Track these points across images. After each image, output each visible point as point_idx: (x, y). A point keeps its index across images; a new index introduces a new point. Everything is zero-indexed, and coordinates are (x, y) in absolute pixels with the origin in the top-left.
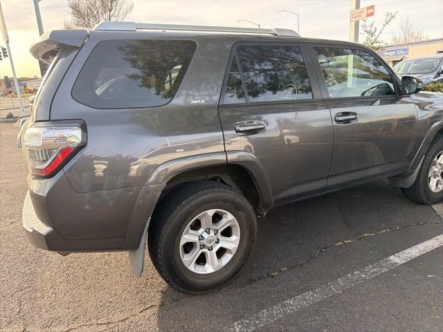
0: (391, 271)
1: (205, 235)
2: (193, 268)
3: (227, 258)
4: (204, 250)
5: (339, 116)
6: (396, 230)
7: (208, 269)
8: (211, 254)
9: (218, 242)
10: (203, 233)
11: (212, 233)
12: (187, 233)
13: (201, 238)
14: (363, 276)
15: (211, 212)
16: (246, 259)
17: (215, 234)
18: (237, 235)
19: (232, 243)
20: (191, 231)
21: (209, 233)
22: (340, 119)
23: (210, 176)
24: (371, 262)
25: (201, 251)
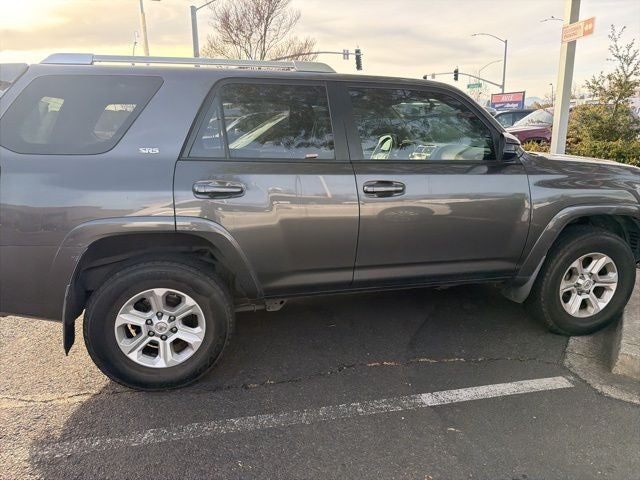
1: (156, 320)
2: (135, 356)
3: (187, 355)
4: (154, 338)
5: (369, 186)
7: (159, 363)
8: (165, 345)
9: (174, 330)
10: (153, 316)
11: (165, 319)
12: (126, 312)
13: (149, 322)
15: (160, 292)
16: (213, 360)
17: (170, 320)
18: (202, 328)
19: (195, 336)
20: (134, 311)
21: (160, 317)
22: (370, 189)
25: (150, 339)
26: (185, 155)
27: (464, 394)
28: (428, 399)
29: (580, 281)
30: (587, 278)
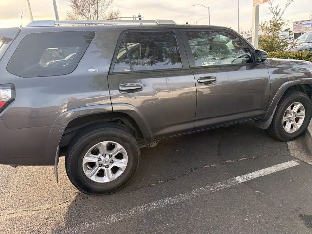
0: (232, 187)
1: (102, 158)
2: (93, 178)
3: (119, 173)
4: (102, 168)
5: (201, 80)
6: (252, 159)
7: (106, 180)
8: (108, 170)
9: (112, 162)
10: (101, 156)
11: (107, 157)
12: (88, 156)
13: (99, 160)
14: (211, 189)
15: (105, 143)
16: (132, 174)
17: (110, 157)
18: (126, 159)
19: (123, 164)
20: (91, 155)
21: (105, 156)
22: (201, 81)
23: (114, 119)
24: (222, 180)
25: (100, 168)
26: (111, 72)
27: (255, 175)
28: (240, 179)
29: (290, 116)
30: (293, 114)
